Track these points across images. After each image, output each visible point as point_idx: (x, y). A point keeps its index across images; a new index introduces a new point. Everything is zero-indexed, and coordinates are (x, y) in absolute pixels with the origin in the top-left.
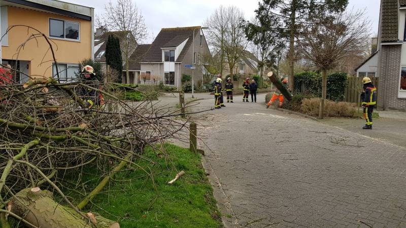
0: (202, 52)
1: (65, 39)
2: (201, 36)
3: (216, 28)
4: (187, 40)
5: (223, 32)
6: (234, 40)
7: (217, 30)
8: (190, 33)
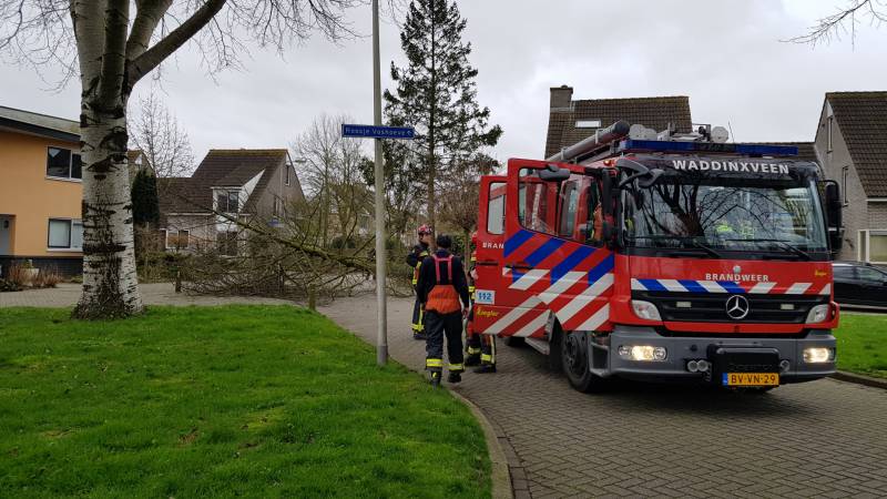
0: (290, 196)
1: (71, 179)
2: (288, 167)
3: (316, 152)
4: (262, 173)
5: (327, 161)
6: (347, 177)
7: (316, 156)
8: (269, 161)
